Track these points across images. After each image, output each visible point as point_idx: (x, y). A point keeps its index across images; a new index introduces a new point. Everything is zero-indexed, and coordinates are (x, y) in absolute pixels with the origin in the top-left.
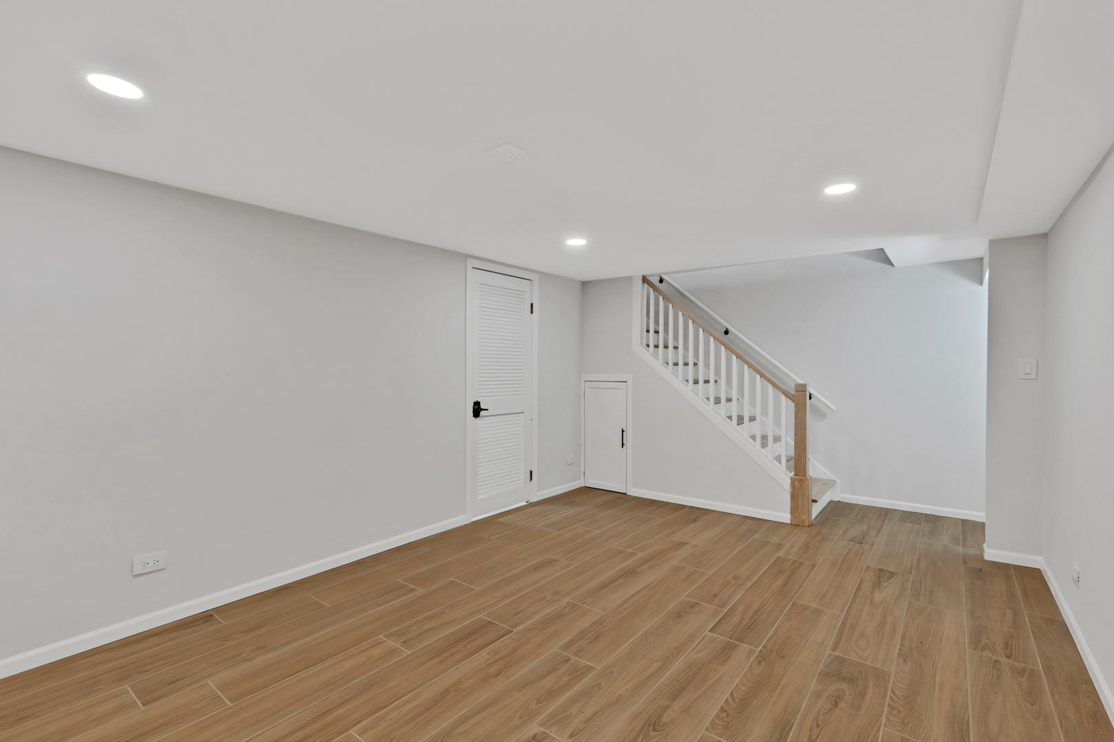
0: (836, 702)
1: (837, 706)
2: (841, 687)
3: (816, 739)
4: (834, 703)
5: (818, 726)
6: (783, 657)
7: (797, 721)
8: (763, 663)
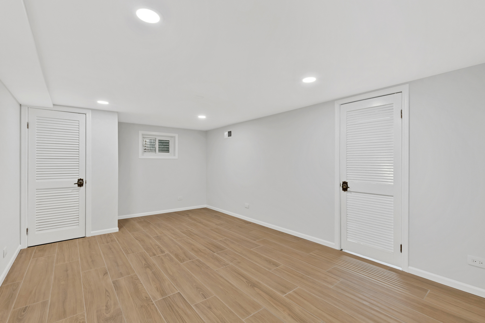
0: (107, 307)
1: (106, 306)
2: (109, 314)
3: (106, 293)
4: (108, 306)
5: (108, 296)
6: (142, 307)
7: (115, 292)
8: (145, 298)
